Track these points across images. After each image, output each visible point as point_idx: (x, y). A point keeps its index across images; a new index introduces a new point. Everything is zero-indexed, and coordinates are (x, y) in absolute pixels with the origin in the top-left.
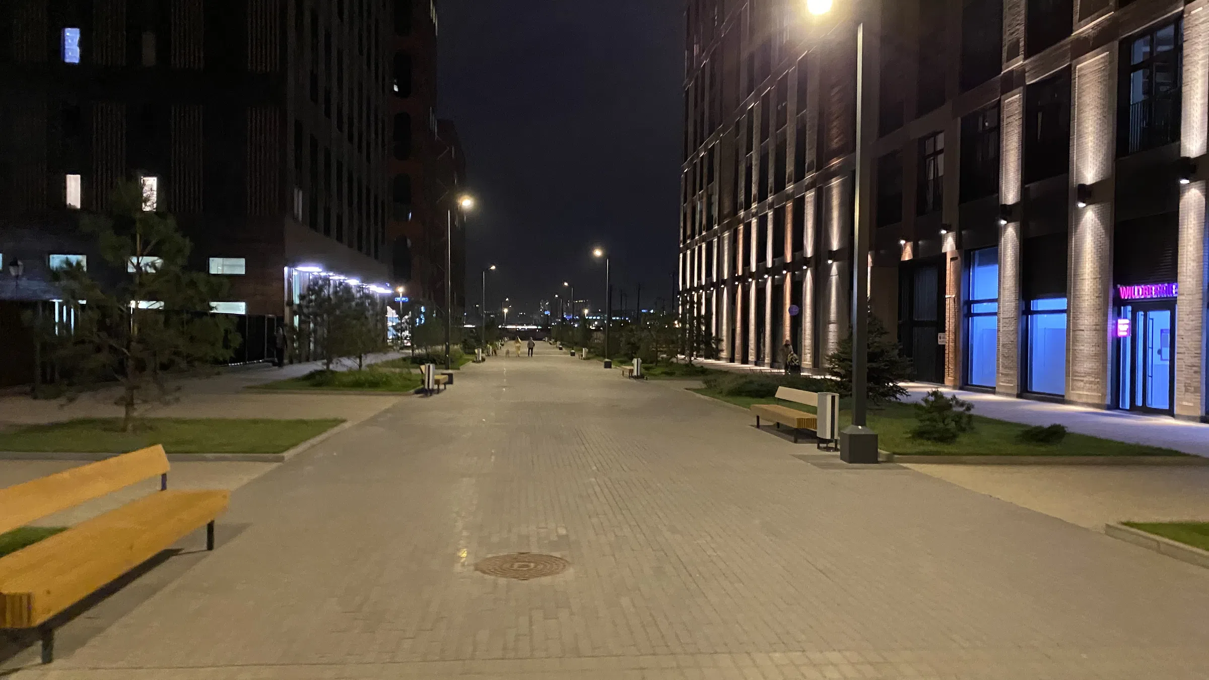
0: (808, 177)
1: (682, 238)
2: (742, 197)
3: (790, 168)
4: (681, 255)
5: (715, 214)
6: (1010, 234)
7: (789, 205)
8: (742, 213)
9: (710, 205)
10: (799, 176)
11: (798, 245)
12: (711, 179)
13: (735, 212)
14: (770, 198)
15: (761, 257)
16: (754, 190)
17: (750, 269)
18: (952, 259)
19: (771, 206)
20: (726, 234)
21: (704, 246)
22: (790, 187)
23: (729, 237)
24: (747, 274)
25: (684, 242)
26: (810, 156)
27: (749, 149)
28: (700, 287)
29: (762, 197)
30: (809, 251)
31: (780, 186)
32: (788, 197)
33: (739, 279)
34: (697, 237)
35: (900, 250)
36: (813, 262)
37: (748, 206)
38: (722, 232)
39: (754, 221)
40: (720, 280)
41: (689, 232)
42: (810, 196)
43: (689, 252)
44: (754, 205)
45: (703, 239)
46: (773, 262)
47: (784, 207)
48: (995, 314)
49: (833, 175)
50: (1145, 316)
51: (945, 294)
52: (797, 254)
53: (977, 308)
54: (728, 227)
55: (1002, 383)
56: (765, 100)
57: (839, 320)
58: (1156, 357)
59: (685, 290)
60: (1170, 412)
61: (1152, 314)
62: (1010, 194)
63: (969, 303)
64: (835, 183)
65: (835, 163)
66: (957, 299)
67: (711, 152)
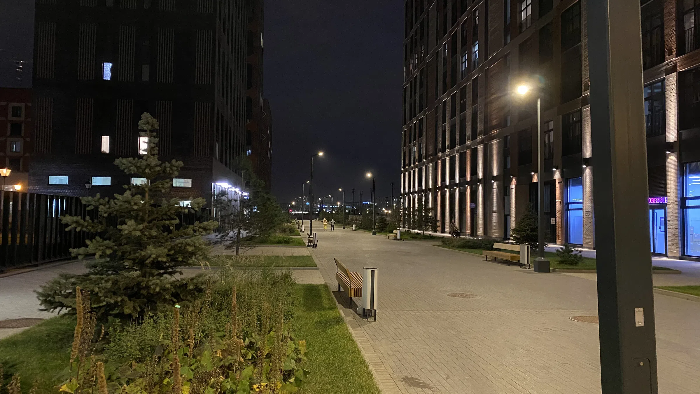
0: (479, 138)
1: (402, 166)
2: (440, 146)
3: (468, 133)
4: (402, 175)
5: (424, 153)
6: (588, 172)
7: (468, 152)
8: (440, 154)
9: (420, 149)
10: (474, 137)
11: (474, 172)
12: (420, 135)
13: (436, 153)
14: (457, 148)
15: (452, 177)
16: (447, 143)
17: (445, 183)
18: (559, 183)
19: (458, 151)
20: (431, 165)
21: (417, 170)
22: (468, 143)
23: (433, 166)
24: (444, 185)
25: (404, 167)
26: (480, 127)
27: (444, 121)
28: (415, 192)
29: (452, 146)
30: (480, 175)
31: (462, 142)
32: (468, 147)
33: (439, 188)
34: (412, 165)
35: (531, 177)
36: (483, 181)
37: (444, 151)
38: (428, 163)
39: (448, 159)
40: (427, 188)
41: (407, 162)
42: (480, 148)
43: (407, 173)
44: (447, 151)
45: (416, 167)
46: (459, 180)
47: (465, 152)
48: (581, 209)
49: (494, 138)
50: (653, 211)
51: (556, 199)
52: (473, 176)
53: (572, 206)
54: (431, 161)
55: (586, 243)
56: (453, 97)
57: (498, 211)
58: (659, 230)
59: (405, 193)
60: (666, 255)
61: (656, 211)
62: (587, 153)
63: (568, 204)
64: (494, 142)
65: (495, 132)
66: (562, 202)
67: (421, 121)
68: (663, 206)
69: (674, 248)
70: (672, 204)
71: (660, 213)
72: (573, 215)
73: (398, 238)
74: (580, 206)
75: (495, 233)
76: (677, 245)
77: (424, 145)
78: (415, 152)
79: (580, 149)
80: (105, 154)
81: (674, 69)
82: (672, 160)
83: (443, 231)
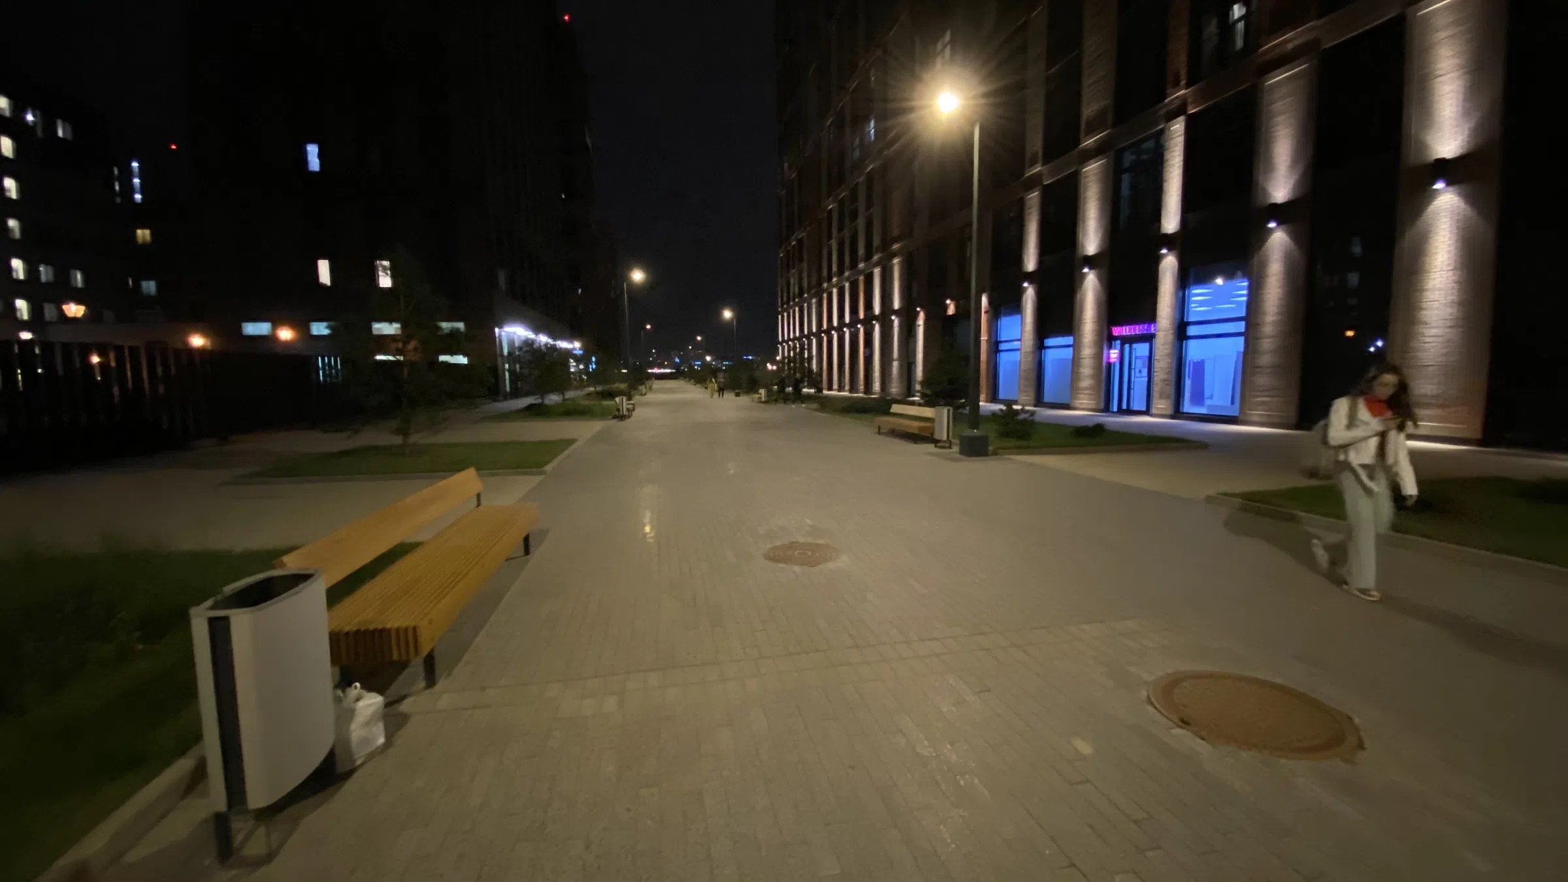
0: (876, 258)
1: (780, 304)
2: (825, 273)
3: (861, 251)
4: (780, 317)
5: (805, 285)
6: (1030, 293)
7: (861, 278)
8: (825, 285)
9: (800, 280)
10: (868, 257)
11: (869, 306)
13: (820, 284)
14: (847, 274)
15: (841, 315)
16: (835, 269)
17: (833, 324)
18: (986, 312)
19: (847, 279)
20: (814, 301)
21: (797, 309)
22: (861, 265)
23: (816, 303)
24: (830, 328)
25: (782, 305)
26: (877, 242)
27: (830, 238)
28: (795, 338)
29: (841, 272)
30: (877, 310)
31: (854, 265)
32: (861, 272)
33: (824, 332)
34: (791, 303)
35: (946, 307)
36: (880, 318)
37: (830, 279)
38: (812, 299)
39: (835, 291)
40: (810, 332)
41: (785, 299)
42: (877, 271)
43: (785, 314)
44: (835, 279)
45: (796, 304)
46: (850, 319)
47: (858, 280)
48: (1018, 350)
49: (894, 255)
50: (1130, 347)
51: (980, 337)
52: (869, 312)
53: (1003, 347)
54: (814, 296)
55: (1023, 398)
56: (841, 203)
57: (900, 358)
58: (1138, 374)
59: (783, 341)
60: (1147, 412)
61: (1135, 346)
62: (1030, 264)
63: (997, 343)
64: (896, 261)
65: (896, 246)
66: (989, 341)
67: (800, 241)
68: (1149, 338)
69: (1163, 401)
70: (1164, 333)
71: (1142, 349)
72: (1004, 359)
73: (763, 399)
74: (1017, 343)
75: (895, 389)
76: (1168, 397)
77: (805, 275)
78: (794, 284)
79: (1019, 259)
80: (324, 286)
81: (1180, 110)
82: (1169, 263)
83: (830, 388)
